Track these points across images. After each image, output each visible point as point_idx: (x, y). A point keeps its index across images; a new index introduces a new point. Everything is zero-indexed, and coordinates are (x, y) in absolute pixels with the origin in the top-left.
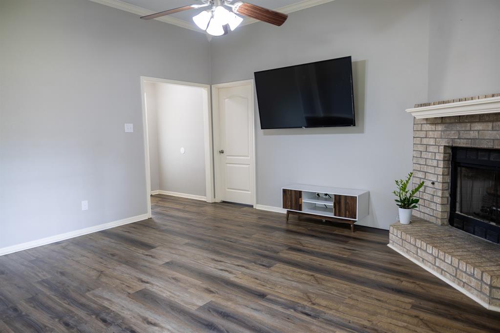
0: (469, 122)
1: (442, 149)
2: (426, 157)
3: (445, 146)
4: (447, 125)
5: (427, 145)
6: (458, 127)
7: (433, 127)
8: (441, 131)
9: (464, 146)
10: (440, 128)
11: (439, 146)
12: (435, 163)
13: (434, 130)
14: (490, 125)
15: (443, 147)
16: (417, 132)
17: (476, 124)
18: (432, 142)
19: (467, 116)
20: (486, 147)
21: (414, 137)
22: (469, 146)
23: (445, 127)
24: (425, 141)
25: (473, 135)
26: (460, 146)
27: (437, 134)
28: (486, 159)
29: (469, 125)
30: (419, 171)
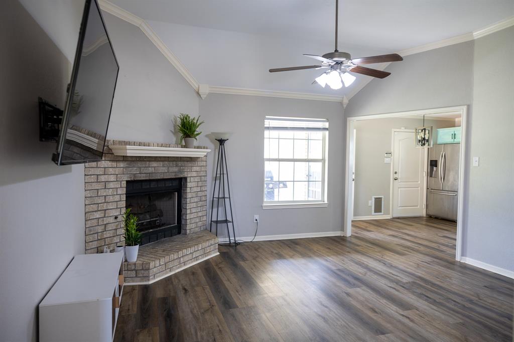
0: (148, 161)
1: (124, 184)
2: (105, 194)
3: (128, 182)
4: (129, 162)
5: (105, 182)
6: (139, 164)
7: (113, 164)
8: (123, 168)
9: (144, 179)
10: (122, 165)
11: (121, 182)
12: (117, 198)
13: (115, 166)
14: (162, 163)
15: (125, 182)
16: (91, 169)
17: (153, 162)
18: (112, 178)
19: (146, 157)
20: (159, 178)
21: (85, 175)
22: (148, 178)
23: (127, 164)
24: (103, 178)
25: (151, 170)
26: (140, 179)
27: (117, 171)
28: (148, 187)
29: (148, 163)
30: (96, 211)
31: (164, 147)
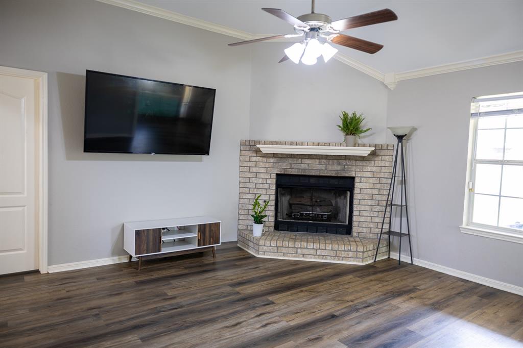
0: (300, 158)
1: (274, 176)
2: (255, 182)
3: (277, 175)
4: (279, 159)
5: (257, 173)
6: (290, 161)
7: (263, 159)
8: (273, 163)
9: (296, 173)
10: (272, 160)
11: (271, 174)
12: (267, 186)
13: (266, 161)
14: (317, 161)
15: (275, 175)
16: (244, 162)
17: (306, 160)
18: (263, 170)
19: (298, 154)
20: (314, 174)
21: (240, 166)
22: (300, 174)
23: (277, 160)
24: (254, 170)
25: (303, 166)
26: (291, 173)
27: (267, 165)
28: (307, 181)
29: (300, 159)
30: (247, 193)
31: (321, 146)
